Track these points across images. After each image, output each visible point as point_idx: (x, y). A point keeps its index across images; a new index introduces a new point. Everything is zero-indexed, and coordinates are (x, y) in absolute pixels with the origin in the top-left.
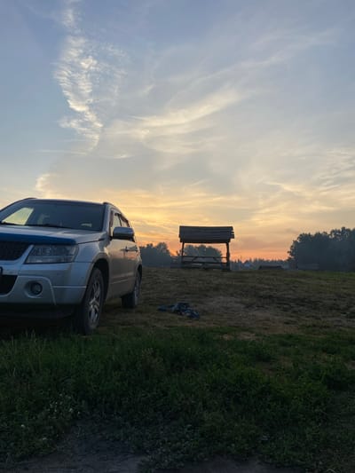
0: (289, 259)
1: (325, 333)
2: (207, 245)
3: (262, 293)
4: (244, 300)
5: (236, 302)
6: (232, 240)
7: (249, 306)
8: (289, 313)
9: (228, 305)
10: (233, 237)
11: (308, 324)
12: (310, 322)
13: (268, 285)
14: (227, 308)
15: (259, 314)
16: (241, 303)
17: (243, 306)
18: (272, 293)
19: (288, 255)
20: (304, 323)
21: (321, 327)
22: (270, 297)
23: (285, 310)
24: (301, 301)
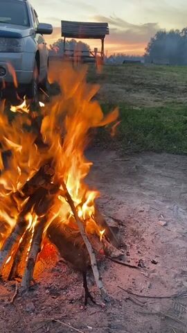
0: (145, 55)
1: (181, 106)
2: (78, 40)
3: (136, 81)
4: (124, 86)
5: (119, 88)
6: (106, 36)
7: (128, 90)
8: (156, 94)
9: (114, 90)
10: (108, 34)
11: (169, 101)
12: (170, 100)
13: (138, 75)
14: (113, 92)
15: (137, 96)
16: (123, 88)
17: (125, 91)
18: (143, 81)
19: (145, 51)
20: (166, 101)
21: (178, 103)
22: (142, 84)
23: (153, 93)
24: (164, 87)
